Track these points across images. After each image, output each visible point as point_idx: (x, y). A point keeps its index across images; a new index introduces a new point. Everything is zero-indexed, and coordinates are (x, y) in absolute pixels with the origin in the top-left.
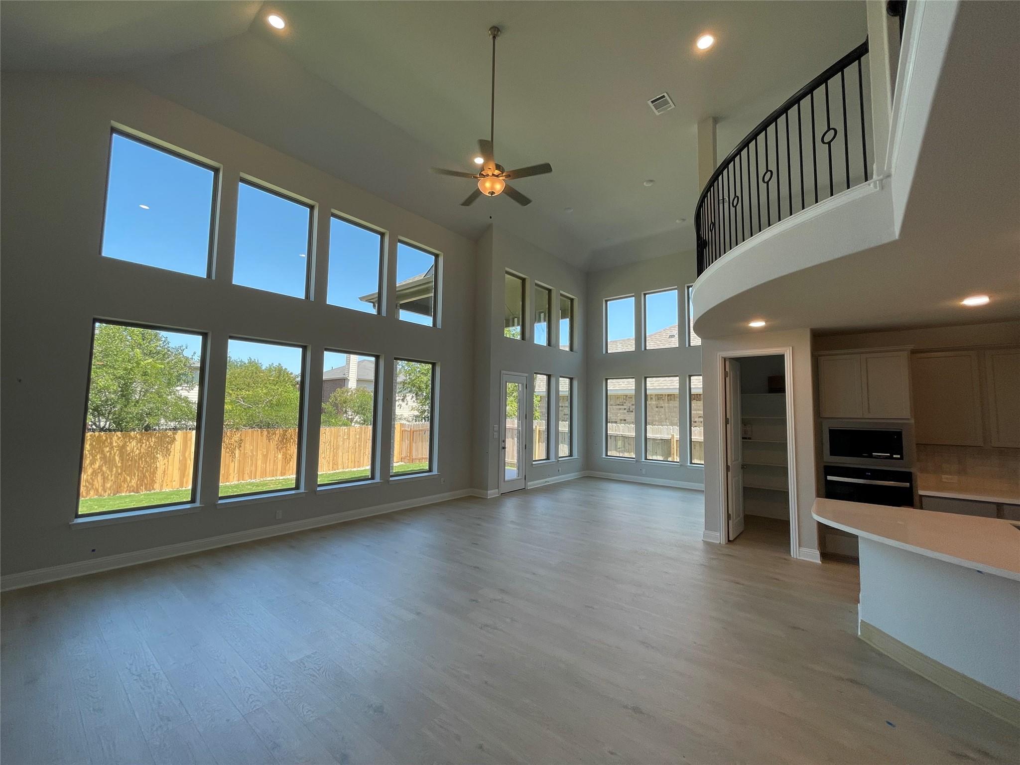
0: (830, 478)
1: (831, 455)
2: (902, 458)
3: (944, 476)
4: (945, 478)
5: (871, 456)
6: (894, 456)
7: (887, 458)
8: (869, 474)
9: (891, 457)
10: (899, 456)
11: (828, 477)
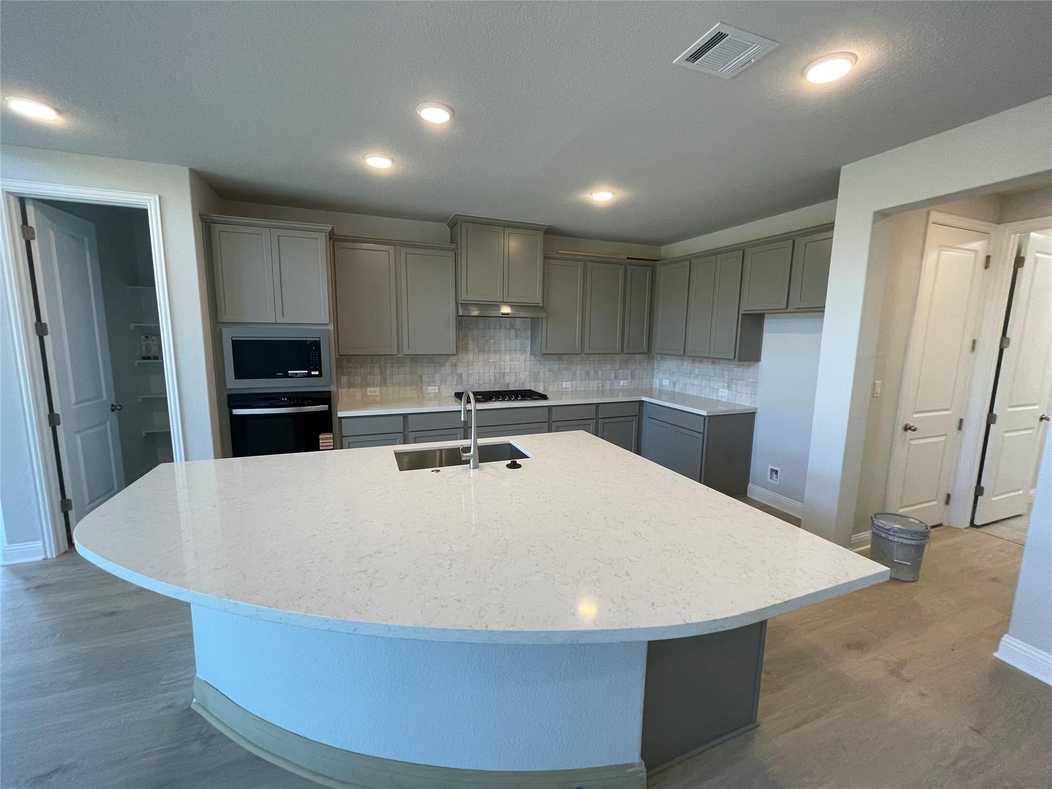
0: (238, 412)
1: (235, 379)
2: (320, 375)
3: (369, 389)
4: (370, 391)
5: (286, 376)
6: (313, 373)
7: (304, 376)
8: (286, 399)
9: (309, 375)
10: (317, 373)
11: (233, 410)
